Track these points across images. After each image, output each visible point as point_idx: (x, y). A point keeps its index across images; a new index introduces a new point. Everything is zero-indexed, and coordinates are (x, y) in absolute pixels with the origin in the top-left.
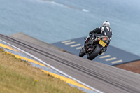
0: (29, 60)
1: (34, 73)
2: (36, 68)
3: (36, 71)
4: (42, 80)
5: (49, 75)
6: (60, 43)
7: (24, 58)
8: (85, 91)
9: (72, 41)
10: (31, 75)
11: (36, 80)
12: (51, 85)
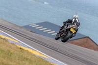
0: (7, 38)
1: (10, 47)
2: (12, 44)
3: (12, 45)
4: (16, 52)
5: (21, 48)
6: (28, 26)
7: (3, 37)
8: (46, 59)
9: (37, 24)
10: (8, 48)
11: (12, 52)
12: (22, 56)
